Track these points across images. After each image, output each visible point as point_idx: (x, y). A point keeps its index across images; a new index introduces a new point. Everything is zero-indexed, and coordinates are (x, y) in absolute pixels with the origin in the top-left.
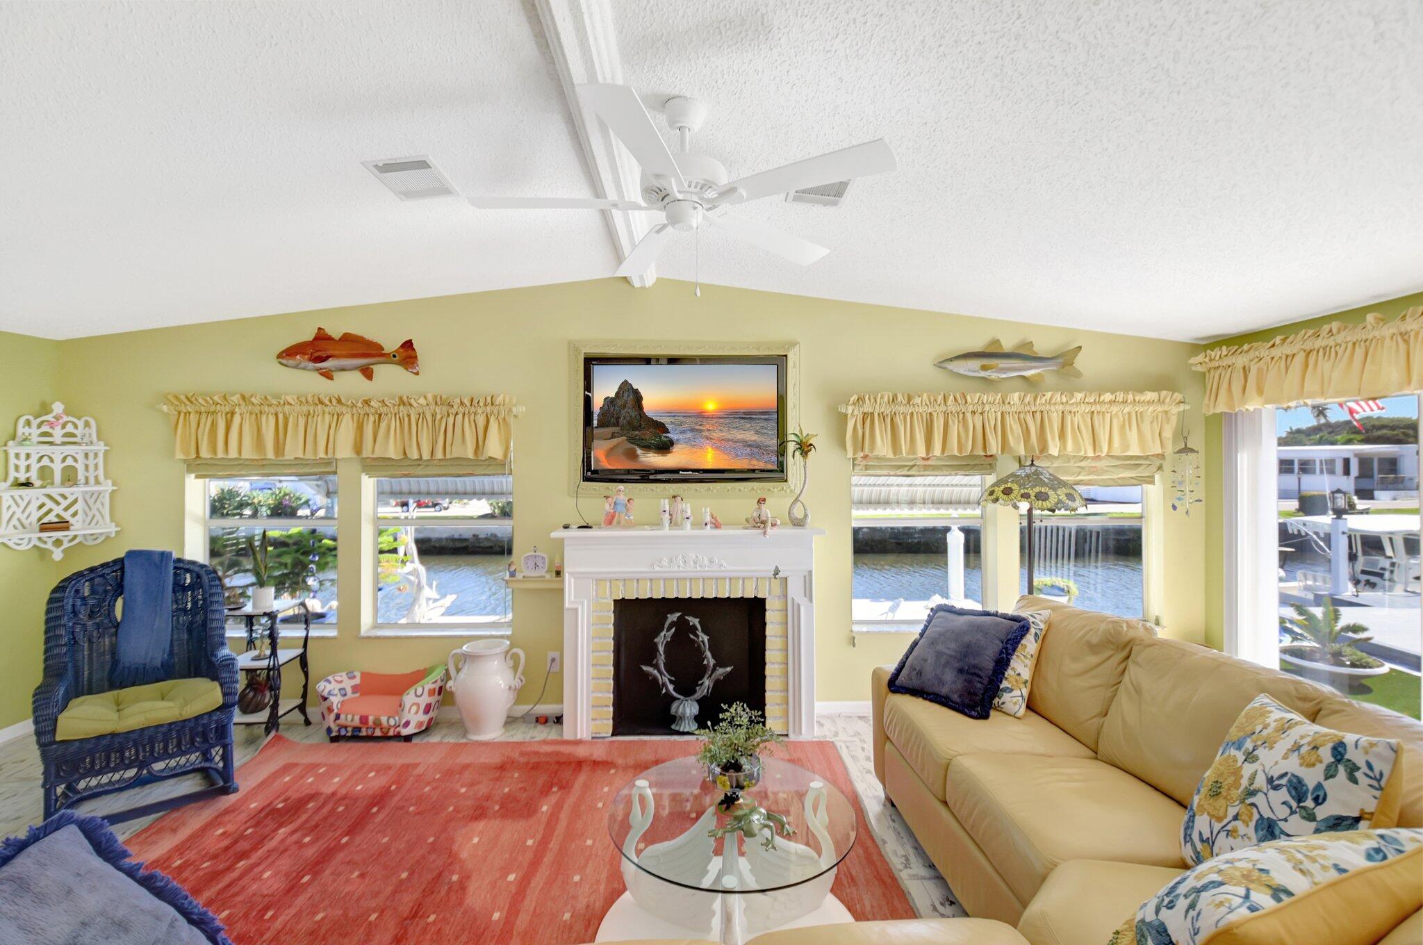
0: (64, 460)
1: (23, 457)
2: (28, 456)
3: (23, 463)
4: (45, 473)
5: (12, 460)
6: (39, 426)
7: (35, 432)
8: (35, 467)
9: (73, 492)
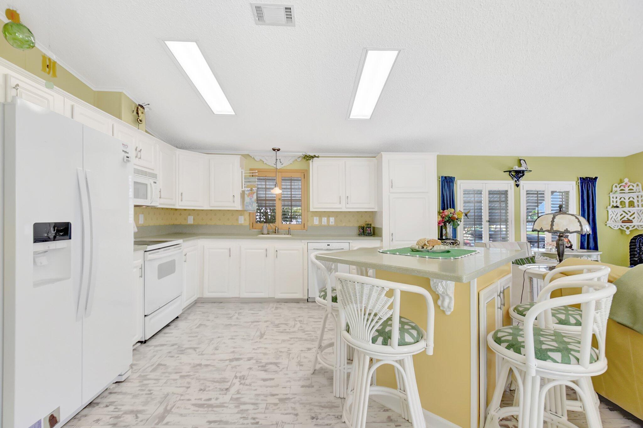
0: (629, 199)
1: (615, 198)
2: (616, 198)
3: (615, 200)
4: (622, 203)
5: (612, 199)
6: (620, 187)
7: (618, 189)
8: (619, 201)
9: (632, 210)
